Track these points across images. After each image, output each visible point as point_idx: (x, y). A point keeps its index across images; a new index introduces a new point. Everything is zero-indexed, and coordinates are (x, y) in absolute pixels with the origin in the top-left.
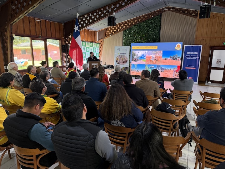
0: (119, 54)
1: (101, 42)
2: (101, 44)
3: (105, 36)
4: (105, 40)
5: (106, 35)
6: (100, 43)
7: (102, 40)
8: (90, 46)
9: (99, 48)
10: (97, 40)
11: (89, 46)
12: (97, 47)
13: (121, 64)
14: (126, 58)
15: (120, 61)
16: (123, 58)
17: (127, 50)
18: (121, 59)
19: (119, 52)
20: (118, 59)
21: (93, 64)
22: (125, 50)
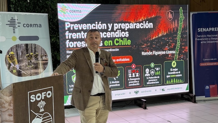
13: (27, 73)
14: (42, 52)
15: (23, 64)
16: (32, 53)
17: (41, 27)
18: (25, 57)
19: (15, 33)
20: (16, 59)
21: (34, 96)
22: (36, 27)
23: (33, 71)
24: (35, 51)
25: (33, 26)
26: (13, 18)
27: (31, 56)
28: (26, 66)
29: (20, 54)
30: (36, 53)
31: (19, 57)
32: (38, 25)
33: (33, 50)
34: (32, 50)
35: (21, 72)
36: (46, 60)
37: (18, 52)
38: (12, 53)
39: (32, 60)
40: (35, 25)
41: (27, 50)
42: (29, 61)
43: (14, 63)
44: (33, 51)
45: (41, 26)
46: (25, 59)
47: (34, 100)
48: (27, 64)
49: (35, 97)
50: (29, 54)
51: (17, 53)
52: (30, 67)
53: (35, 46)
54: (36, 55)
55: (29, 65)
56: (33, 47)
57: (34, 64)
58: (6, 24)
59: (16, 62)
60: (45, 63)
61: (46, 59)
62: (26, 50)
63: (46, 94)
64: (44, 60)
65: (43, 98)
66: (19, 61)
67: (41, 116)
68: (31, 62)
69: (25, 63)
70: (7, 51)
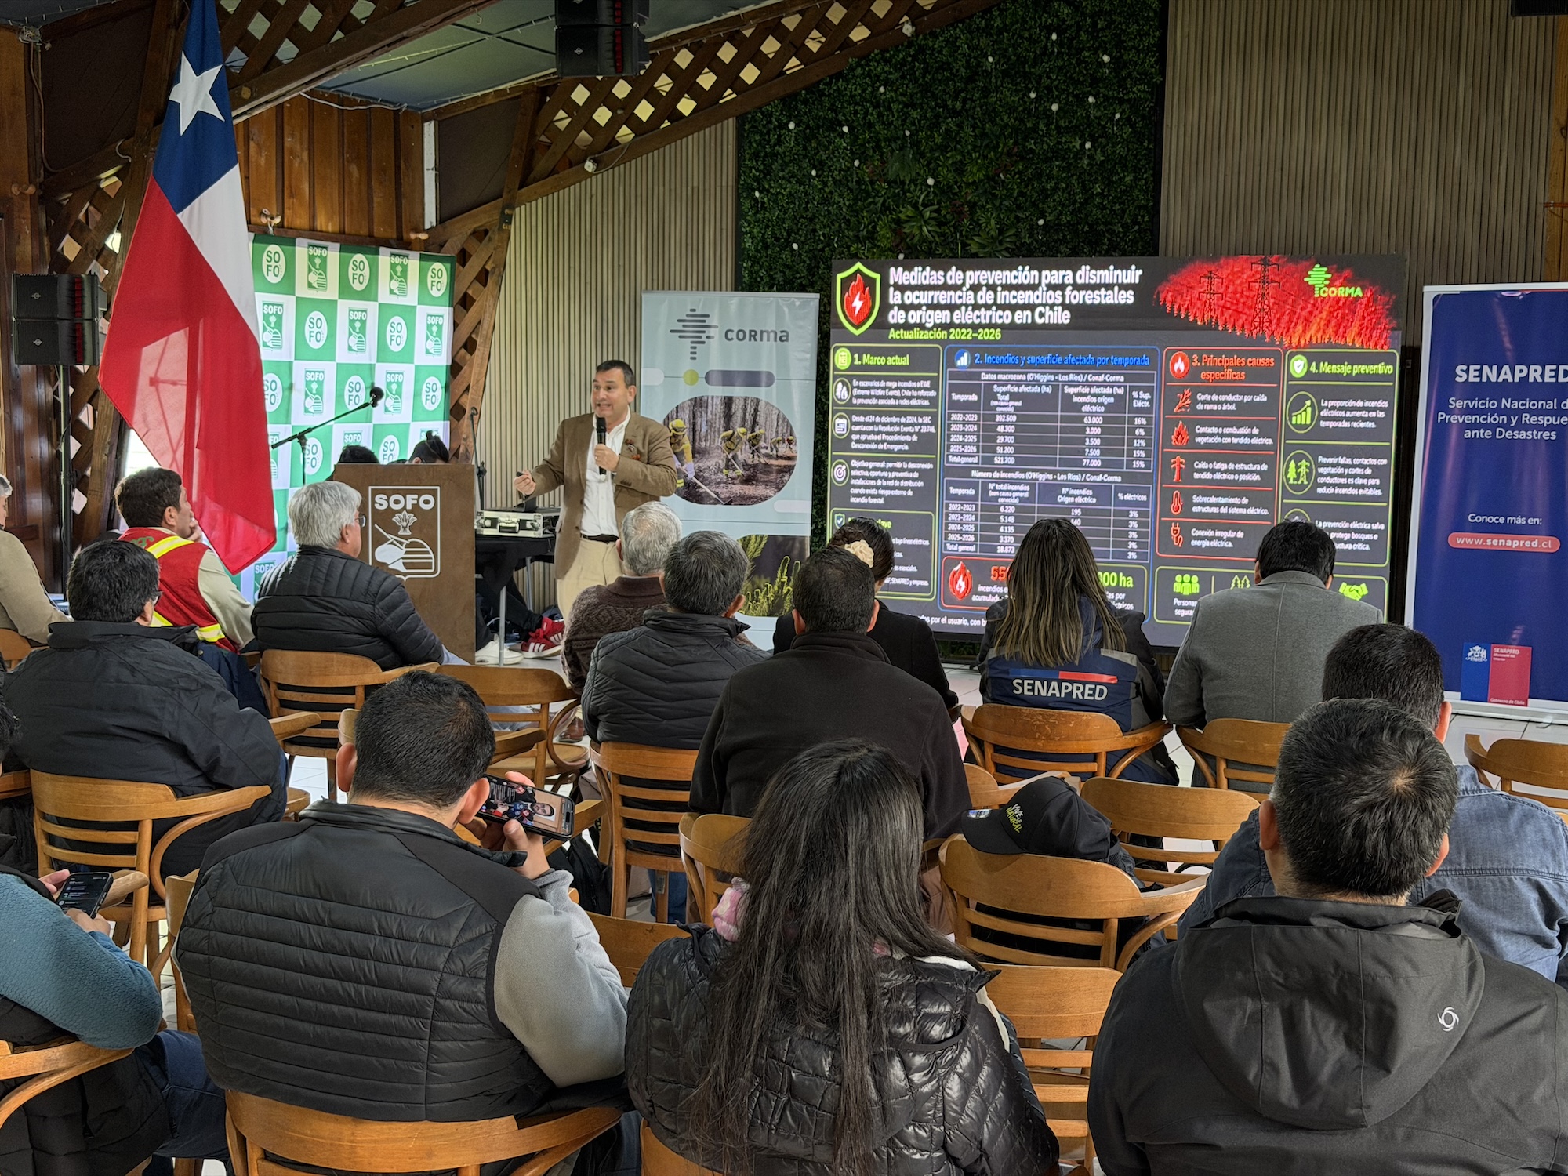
0: (693, 378)
1: (481, 234)
2: (474, 266)
3: (528, 167)
4: (520, 214)
5: (542, 164)
6: (463, 257)
7: (484, 217)
8: (346, 291)
9: (445, 313)
10: (430, 218)
11: (331, 292)
12: (424, 297)
13: (717, 494)
14: (780, 428)
15: (709, 464)
16: (743, 430)
17: (787, 340)
18: (719, 442)
19: (694, 358)
20: (687, 446)
21: (385, 497)
22: (768, 340)
23: (738, 489)
24: (755, 423)
25: (758, 337)
26: (694, 310)
27: (739, 437)
28: (720, 470)
29: (704, 430)
30: (757, 431)
31: (697, 438)
32: (779, 335)
33: (749, 417)
34: (744, 420)
35: (700, 487)
36: (789, 458)
37: (698, 421)
38: (677, 423)
39: (739, 453)
40: (765, 335)
41: (728, 416)
42: (730, 456)
43: (679, 455)
44: (749, 424)
45: (787, 336)
46: (718, 447)
47: (385, 507)
48: (723, 464)
49: (388, 500)
50: (731, 432)
51: (694, 424)
52: (731, 474)
53: (757, 405)
54: (755, 438)
55: (727, 467)
56: (750, 409)
57: (745, 465)
58: (672, 331)
59: (689, 454)
60: (785, 466)
61: (788, 453)
62: (725, 417)
63: (418, 500)
64: (781, 458)
65: (409, 507)
66: (697, 453)
67: (401, 543)
68: (735, 457)
69: (716, 460)
70: (665, 416)
